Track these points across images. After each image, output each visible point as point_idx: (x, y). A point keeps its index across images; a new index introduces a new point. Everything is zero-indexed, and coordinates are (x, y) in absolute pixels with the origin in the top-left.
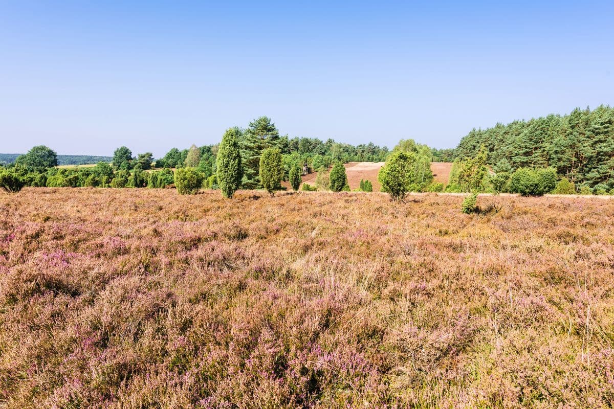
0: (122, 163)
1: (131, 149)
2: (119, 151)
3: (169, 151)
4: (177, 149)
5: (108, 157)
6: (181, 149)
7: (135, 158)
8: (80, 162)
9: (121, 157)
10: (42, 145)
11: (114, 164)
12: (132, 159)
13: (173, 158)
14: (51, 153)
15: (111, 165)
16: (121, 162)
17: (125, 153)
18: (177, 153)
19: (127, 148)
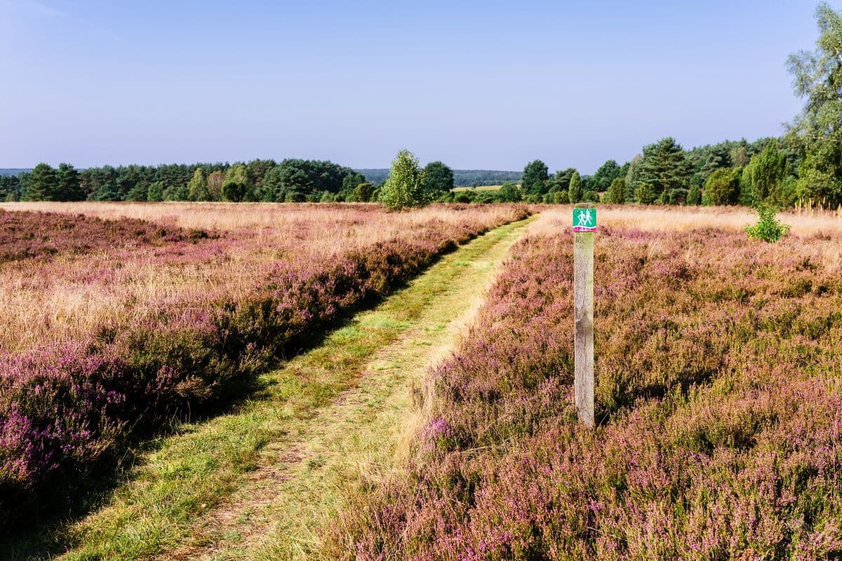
0: (534, 185)
1: (547, 164)
2: (532, 167)
3: (602, 165)
4: (614, 163)
5: (516, 173)
6: (621, 163)
7: (551, 175)
8: (473, 181)
9: (532, 176)
10: (438, 161)
11: (523, 186)
12: (547, 178)
13: (607, 176)
14: (447, 171)
15: (519, 186)
16: (533, 183)
17: (540, 169)
18: (614, 167)
19: (542, 162)
